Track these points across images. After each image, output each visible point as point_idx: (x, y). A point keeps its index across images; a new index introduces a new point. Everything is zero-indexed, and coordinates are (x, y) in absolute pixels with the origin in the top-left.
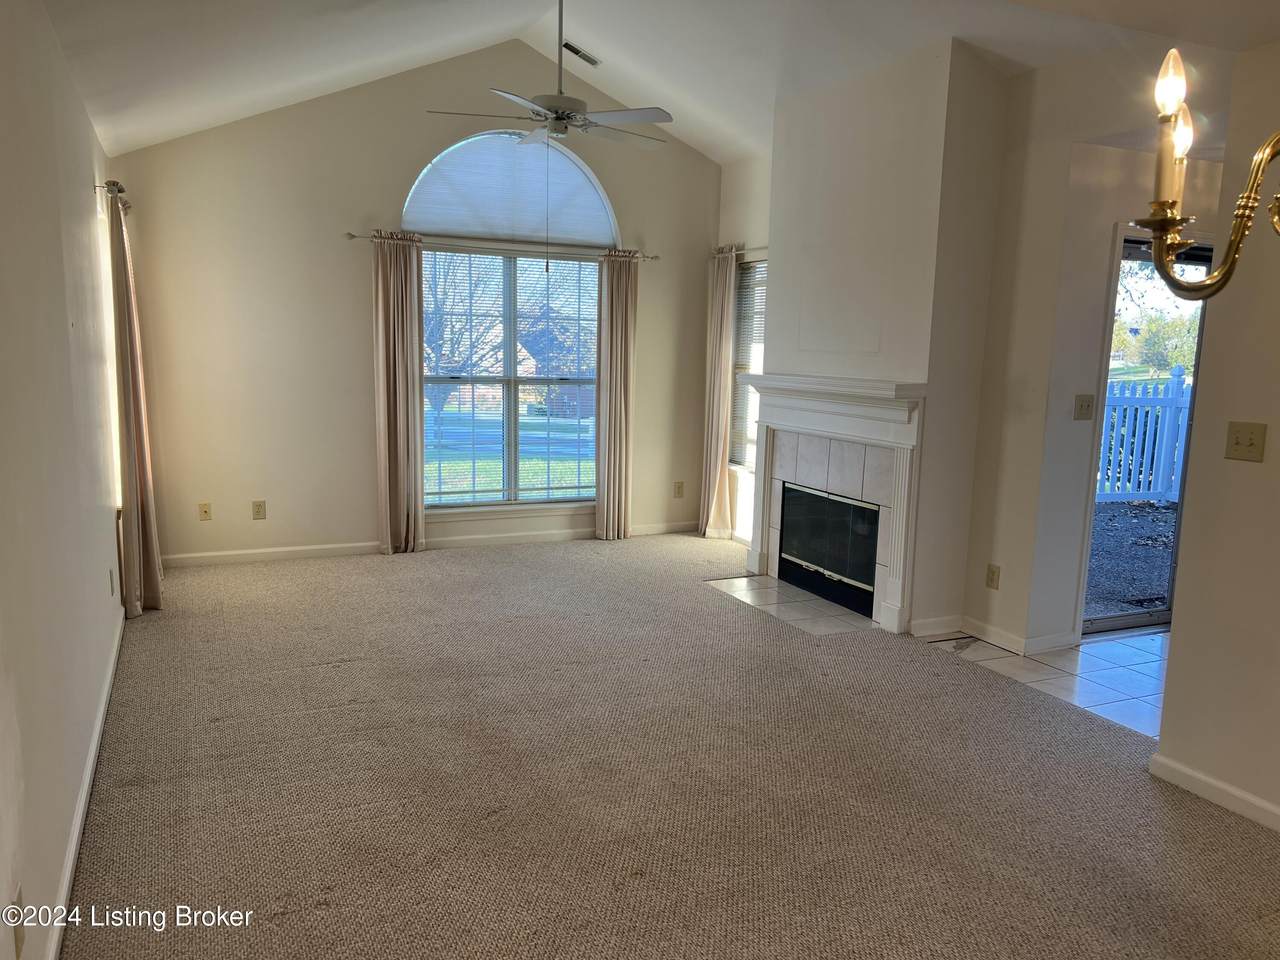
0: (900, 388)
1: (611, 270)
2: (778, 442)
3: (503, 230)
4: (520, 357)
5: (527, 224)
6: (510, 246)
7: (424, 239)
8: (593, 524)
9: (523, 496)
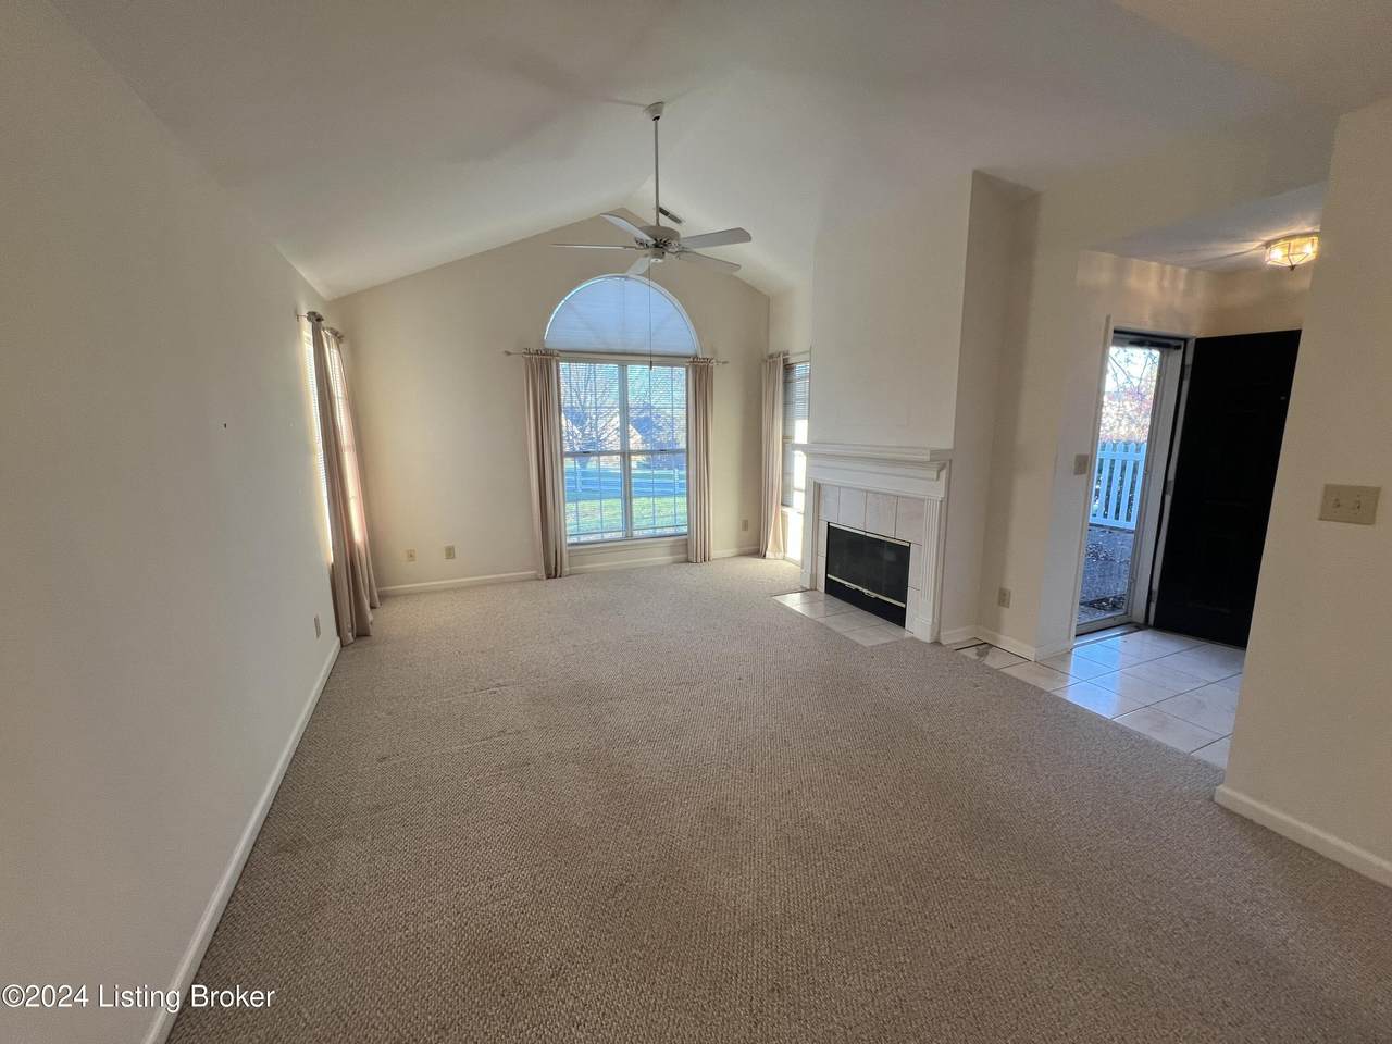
0: (933, 452)
1: (695, 372)
2: (823, 493)
3: (618, 347)
4: (631, 434)
5: (636, 342)
6: (623, 357)
7: (561, 354)
8: (687, 552)
9: (636, 533)
